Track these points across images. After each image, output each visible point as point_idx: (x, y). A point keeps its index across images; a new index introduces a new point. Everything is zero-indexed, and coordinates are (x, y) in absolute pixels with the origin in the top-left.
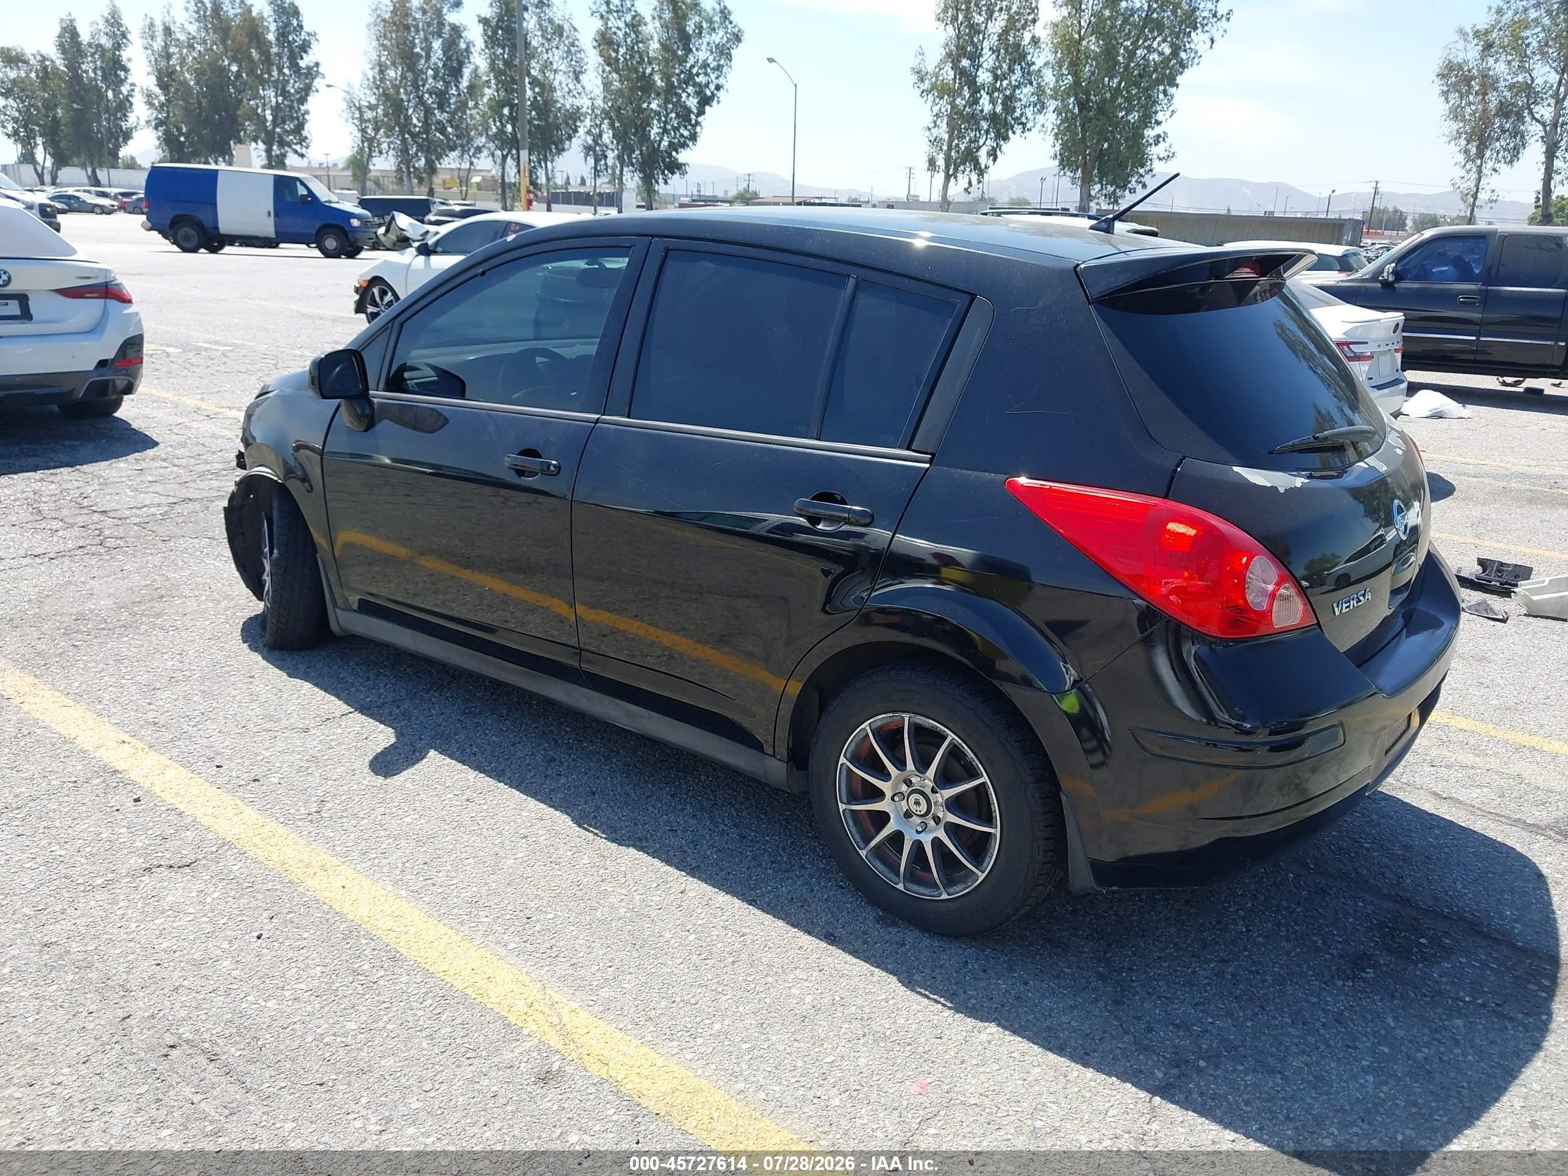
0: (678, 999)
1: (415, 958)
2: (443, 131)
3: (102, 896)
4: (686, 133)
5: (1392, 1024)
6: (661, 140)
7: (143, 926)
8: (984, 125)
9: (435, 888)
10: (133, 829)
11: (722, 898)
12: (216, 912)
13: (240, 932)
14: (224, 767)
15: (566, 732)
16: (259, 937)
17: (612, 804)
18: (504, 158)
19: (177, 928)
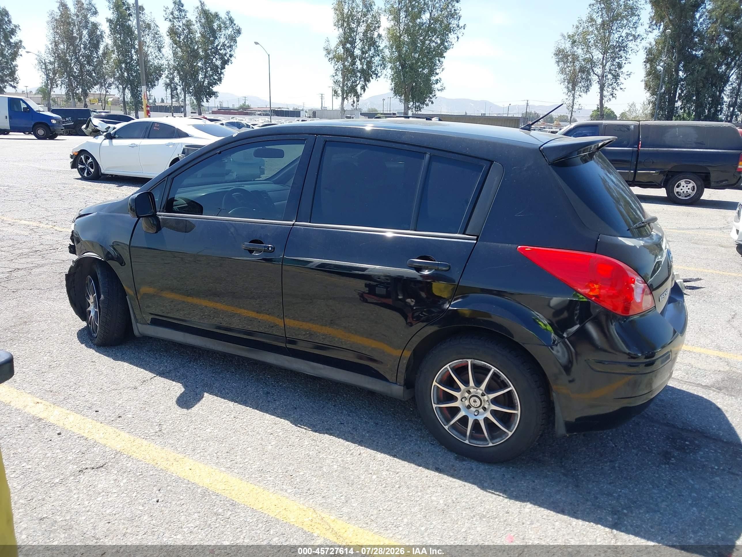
0: (381, 509)
1: (244, 503)
2: (91, 76)
3: (62, 488)
4: (216, 78)
5: (692, 483)
6: (204, 81)
7: (91, 503)
8: (359, 74)
9: (237, 465)
10: (64, 450)
11: (380, 456)
12: (128, 490)
13: (146, 500)
14: (100, 411)
15: (269, 378)
16: (158, 501)
17: (307, 413)
18: (124, 89)
19: (111, 501)
